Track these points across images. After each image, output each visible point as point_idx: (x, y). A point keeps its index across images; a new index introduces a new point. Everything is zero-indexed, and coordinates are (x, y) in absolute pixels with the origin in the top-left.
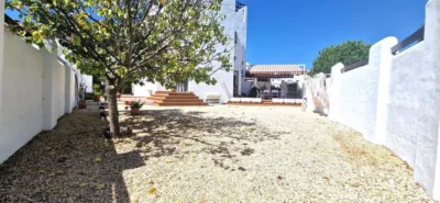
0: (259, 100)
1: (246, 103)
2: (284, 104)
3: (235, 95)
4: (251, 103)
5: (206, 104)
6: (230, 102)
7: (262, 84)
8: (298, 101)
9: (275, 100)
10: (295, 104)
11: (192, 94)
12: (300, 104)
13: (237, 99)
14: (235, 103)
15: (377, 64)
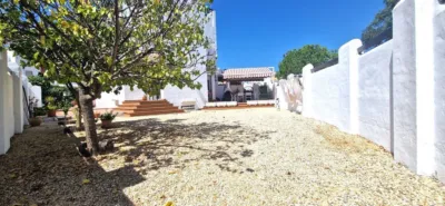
0: (234, 103)
1: (221, 107)
2: (258, 105)
3: (210, 100)
4: (227, 107)
5: (182, 111)
6: (206, 108)
7: (235, 87)
8: (271, 102)
9: (249, 103)
10: (268, 105)
11: (165, 101)
12: (273, 105)
13: (213, 104)
14: (211, 108)
15: (347, 63)
